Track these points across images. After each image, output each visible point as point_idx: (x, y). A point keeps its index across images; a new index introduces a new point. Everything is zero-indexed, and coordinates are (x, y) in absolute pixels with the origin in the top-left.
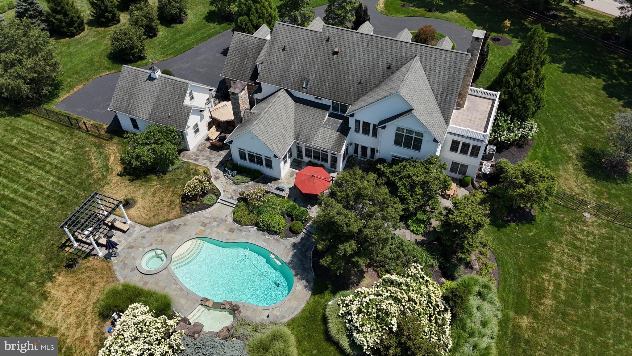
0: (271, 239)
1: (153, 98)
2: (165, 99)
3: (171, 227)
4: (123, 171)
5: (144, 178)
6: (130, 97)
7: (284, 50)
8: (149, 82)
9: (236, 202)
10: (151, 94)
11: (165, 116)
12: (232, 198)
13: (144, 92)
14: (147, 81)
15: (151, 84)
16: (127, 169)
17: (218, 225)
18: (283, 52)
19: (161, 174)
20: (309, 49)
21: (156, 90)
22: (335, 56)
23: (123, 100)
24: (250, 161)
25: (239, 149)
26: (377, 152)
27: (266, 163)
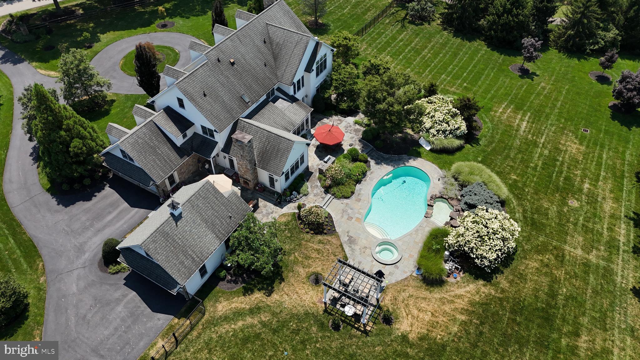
0: (369, 176)
1: (201, 226)
2: (210, 213)
3: (350, 242)
6: (185, 253)
7: (205, 95)
8: (180, 221)
9: (329, 196)
10: (195, 226)
11: (228, 221)
12: (323, 198)
13: (188, 233)
14: (178, 223)
15: (184, 221)
17: (351, 209)
18: (207, 97)
20: (218, 78)
21: (194, 218)
22: (235, 66)
23: (182, 263)
24: (291, 175)
25: (285, 173)
26: (307, 96)
27: (300, 162)
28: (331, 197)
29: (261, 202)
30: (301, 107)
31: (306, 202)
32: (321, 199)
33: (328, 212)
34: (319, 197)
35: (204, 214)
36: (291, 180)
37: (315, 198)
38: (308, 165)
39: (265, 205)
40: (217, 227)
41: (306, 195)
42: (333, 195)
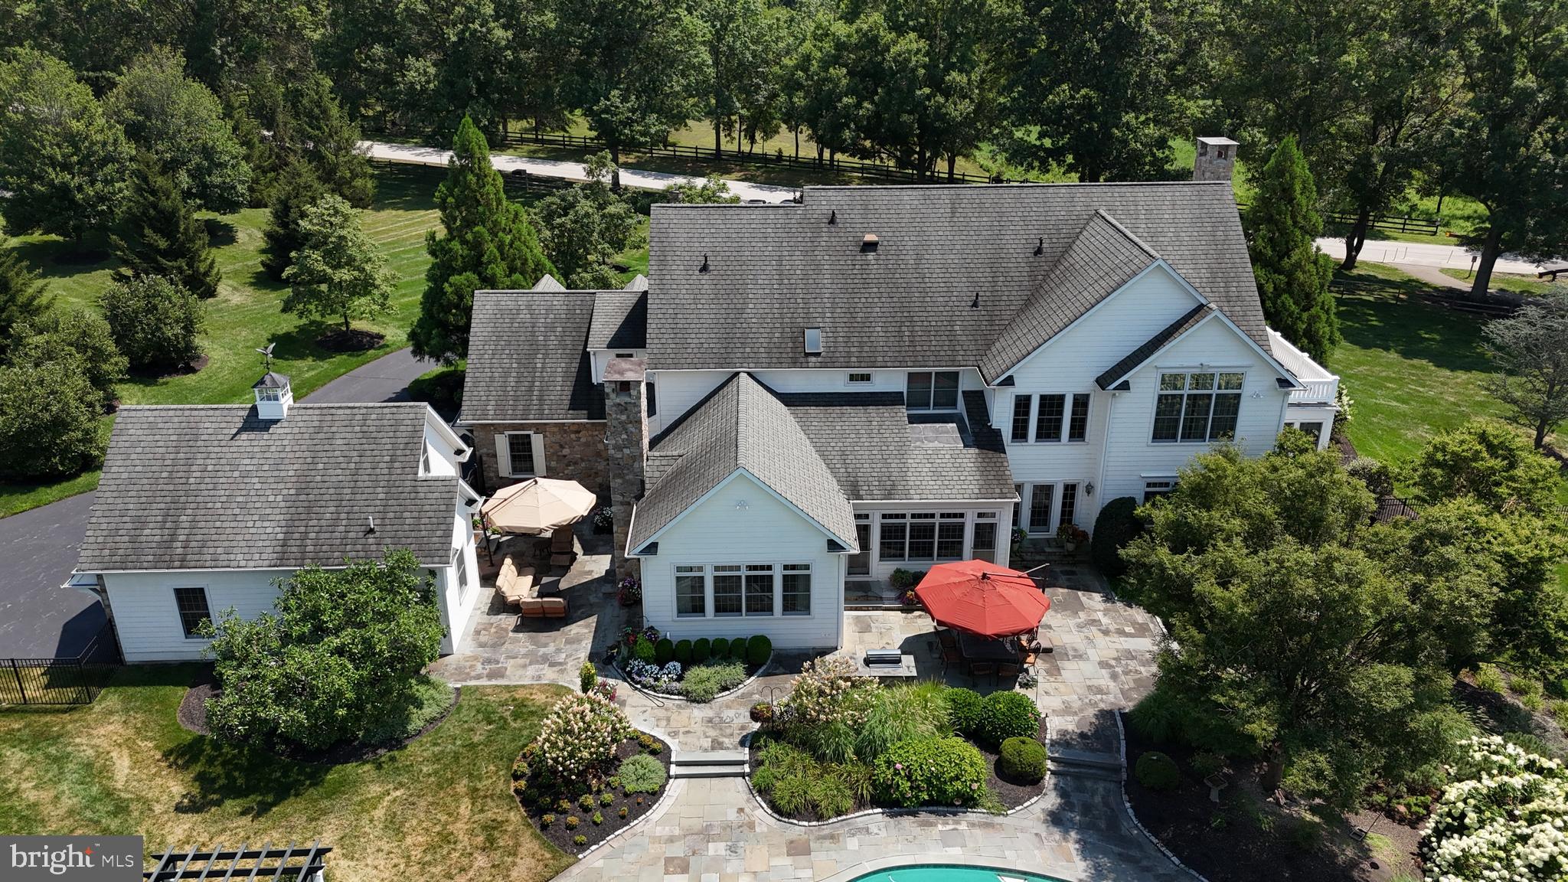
0: (963, 827)
1: (281, 486)
2: (336, 475)
4: (196, 791)
5: (314, 785)
6: (175, 508)
7: (704, 269)
8: (252, 436)
9: (744, 754)
10: (270, 474)
11: (351, 535)
13: (236, 474)
14: (244, 436)
15: (262, 443)
16: (214, 781)
18: (706, 277)
19: (382, 751)
20: (786, 253)
21: (291, 455)
22: (871, 256)
24: (720, 608)
25: (679, 569)
26: (1089, 489)
27: (785, 598)
28: (742, 763)
29: (587, 626)
30: (983, 471)
31: (661, 713)
32: (707, 743)
33: (663, 788)
34: (712, 733)
35: (321, 466)
36: (711, 625)
37: (698, 728)
38: (836, 649)
39: (577, 640)
40: (311, 523)
41: (691, 698)
42: (756, 764)
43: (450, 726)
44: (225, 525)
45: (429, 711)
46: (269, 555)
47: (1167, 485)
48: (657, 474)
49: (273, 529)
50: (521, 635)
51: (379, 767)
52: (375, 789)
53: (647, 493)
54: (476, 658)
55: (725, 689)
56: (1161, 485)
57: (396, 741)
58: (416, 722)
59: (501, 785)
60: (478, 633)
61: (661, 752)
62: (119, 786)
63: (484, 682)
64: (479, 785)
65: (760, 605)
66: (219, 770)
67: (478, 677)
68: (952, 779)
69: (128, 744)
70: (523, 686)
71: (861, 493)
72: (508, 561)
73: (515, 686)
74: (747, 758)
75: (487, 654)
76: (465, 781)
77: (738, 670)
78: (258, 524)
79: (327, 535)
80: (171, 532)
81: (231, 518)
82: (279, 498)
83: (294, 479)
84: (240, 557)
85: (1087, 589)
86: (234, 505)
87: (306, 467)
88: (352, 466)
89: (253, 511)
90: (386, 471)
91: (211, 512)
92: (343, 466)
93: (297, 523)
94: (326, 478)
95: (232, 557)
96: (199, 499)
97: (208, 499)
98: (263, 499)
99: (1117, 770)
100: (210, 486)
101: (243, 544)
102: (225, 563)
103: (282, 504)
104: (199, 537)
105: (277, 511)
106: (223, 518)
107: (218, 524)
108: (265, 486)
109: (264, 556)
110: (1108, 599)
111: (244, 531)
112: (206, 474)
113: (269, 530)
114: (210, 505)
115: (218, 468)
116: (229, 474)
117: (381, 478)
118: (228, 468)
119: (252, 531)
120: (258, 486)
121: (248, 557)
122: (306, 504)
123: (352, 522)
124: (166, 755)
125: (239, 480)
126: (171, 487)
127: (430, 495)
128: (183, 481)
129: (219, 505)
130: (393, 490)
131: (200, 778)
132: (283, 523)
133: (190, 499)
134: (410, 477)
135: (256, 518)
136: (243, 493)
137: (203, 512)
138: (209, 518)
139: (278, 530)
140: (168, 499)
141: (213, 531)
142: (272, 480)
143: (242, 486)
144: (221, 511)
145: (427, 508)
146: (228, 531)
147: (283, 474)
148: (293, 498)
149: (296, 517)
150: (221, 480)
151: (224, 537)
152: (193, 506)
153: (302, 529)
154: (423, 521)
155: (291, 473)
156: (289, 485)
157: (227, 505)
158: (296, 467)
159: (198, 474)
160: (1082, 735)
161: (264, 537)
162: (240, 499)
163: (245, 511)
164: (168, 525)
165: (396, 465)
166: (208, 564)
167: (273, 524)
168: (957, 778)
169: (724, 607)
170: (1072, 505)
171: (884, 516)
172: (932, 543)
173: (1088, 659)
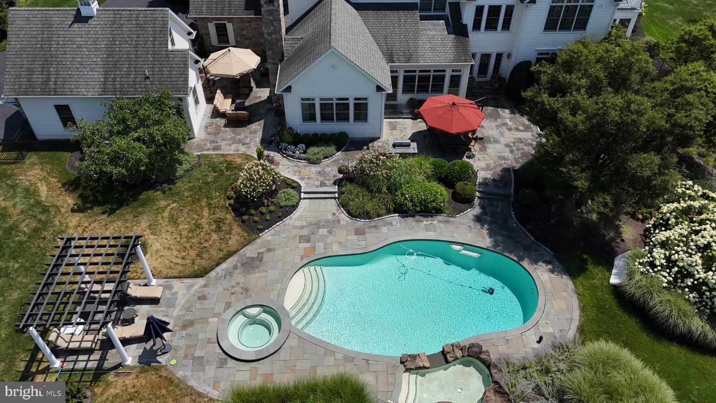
0: (435, 222)
2: (126, 48)
3: (246, 263)
4: (80, 202)
5: (135, 200)
6: (47, 64)
8: (80, 25)
9: (335, 189)
12: (323, 184)
14: (75, 25)
15: (85, 29)
16: (87, 198)
17: (330, 232)
19: (165, 185)
21: (101, 36)
23: (31, 72)
24: (324, 118)
25: (303, 99)
26: (509, 56)
27: (355, 114)
28: (334, 193)
29: (259, 125)
30: (457, 47)
31: (296, 169)
32: (318, 183)
33: (298, 204)
34: (320, 179)
35: (118, 43)
36: (319, 126)
37: (313, 176)
38: (379, 138)
39: (255, 132)
40: (117, 73)
41: (311, 162)
42: (341, 193)
43: (196, 174)
44: (73, 73)
45: (185, 166)
46: (98, 89)
47: (548, 54)
48: (290, 48)
49: (97, 76)
50: (227, 129)
51: (164, 193)
52: (163, 203)
53: (285, 59)
54: (206, 140)
55: (326, 157)
56: (545, 54)
57: (171, 181)
58: (180, 172)
59: (222, 202)
60: (206, 127)
61: (297, 187)
62: (43, 199)
63: (211, 152)
64: (212, 202)
65: (344, 117)
66: (89, 193)
67: (208, 150)
68: (431, 202)
69: (44, 179)
70: (230, 154)
71: (394, 59)
72: (219, 91)
73: (226, 154)
74: (337, 190)
75: (212, 138)
76: (205, 200)
77: (332, 149)
78: (90, 73)
79: (126, 79)
80: (47, 76)
81: (76, 70)
82: (99, 59)
83: (105, 49)
84: (83, 90)
85: (503, 107)
86: (76, 63)
87: (110, 43)
88: (134, 43)
89: (86, 66)
90: (151, 46)
91: (65, 66)
92: (129, 42)
93: (109, 73)
94: (122, 49)
95: (79, 90)
96: (58, 59)
97: (63, 59)
98: (91, 60)
99: (508, 196)
100: (63, 53)
101: (84, 83)
102: (77, 93)
103: (101, 63)
104: (62, 79)
105: (98, 66)
106: (71, 69)
107: (70, 73)
108: (91, 53)
109: (96, 90)
110: (512, 112)
111: (84, 76)
112: (59, 46)
113: (96, 76)
114: (64, 63)
115: (65, 42)
116: (71, 46)
117: (149, 49)
118: (70, 43)
119: (87, 76)
120: (87, 53)
121: (87, 90)
122: (113, 63)
123: (138, 73)
124: (64, 185)
125: (77, 49)
126: (43, 53)
127: (175, 59)
128: (49, 49)
129: (68, 63)
130: (156, 56)
131: (81, 196)
132: (103, 73)
133: (54, 59)
134: (164, 49)
135: (88, 70)
136: (80, 56)
137: (61, 66)
138: (65, 69)
139: (101, 76)
140: (43, 59)
141: (68, 76)
142: (93, 50)
143: (79, 53)
144: (70, 66)
145: (175, 66)
146: (75, 76)
147: (98, 46)
148: (106, 59)
149: (108, 70)
150: (68, 49)
151: (73, 80)
152: (56, 63)
153: (113, 76)
154: (173, 73)
155: (103, 46)
156: (103, 53)
157: (72, 63)
158: (105, 43)
159: (55, 46)
160: (494, 180)
161: (94, 80)
162: (79, 60)
163: (82, 66)
164: (45, 73)
165: (157, 42)
166: (68, 93)
167: (98, 73)
168: (434, 201)
169: (325, 118)
170: (499, 64)
171: (405, 71)
172: (429, 85)
173: (500, 143)
